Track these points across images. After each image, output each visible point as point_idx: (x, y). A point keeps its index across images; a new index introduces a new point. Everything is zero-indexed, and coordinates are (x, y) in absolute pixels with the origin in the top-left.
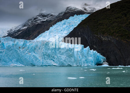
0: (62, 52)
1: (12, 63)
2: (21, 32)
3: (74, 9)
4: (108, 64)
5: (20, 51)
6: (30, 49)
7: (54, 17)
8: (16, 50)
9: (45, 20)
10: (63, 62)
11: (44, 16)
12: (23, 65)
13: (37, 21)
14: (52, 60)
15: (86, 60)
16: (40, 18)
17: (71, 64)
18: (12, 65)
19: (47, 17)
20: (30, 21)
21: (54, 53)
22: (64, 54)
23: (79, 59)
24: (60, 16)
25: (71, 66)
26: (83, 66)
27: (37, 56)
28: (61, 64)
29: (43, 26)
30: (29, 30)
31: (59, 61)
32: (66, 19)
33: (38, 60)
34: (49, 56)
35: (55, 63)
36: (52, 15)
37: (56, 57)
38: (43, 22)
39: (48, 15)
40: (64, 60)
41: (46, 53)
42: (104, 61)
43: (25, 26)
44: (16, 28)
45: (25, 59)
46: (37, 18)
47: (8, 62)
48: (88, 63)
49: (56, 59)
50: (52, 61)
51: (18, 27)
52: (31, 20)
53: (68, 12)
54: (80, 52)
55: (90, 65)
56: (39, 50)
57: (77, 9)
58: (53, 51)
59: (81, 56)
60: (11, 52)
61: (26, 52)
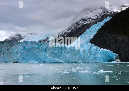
0: (67, 52)
1: (31, 61)
2: (67, 35)
3: (110, 11)
4: (120, 60)
5: (35, 52)
6: (42, 50)
7: (93, 20)
8: (33, 51)
9: (86, 24)
10: (68, 59)
11: (84, 20)
12: (38, 62)
13: (79, 25)
14: (59, 57)
15: (94, 58)
16: (82, 22)
17: (76, 61)
18: (31, 62)
19: (87, 21)
20: (74, 26)
21: (60, 52)
22: (69, 53)
23: (87, 57)
24: (98, 19)
25: (76, 62)
26: (90, 62)
27: (47, 55)
28: (66, 61)
29: (84, 29)
30: (72, 33)
31: (64, 59)
32: (100, 22)
33: (47, 58)
34: (56, 55)
35: (61, 60)
36: (92, 18)
37: (62, 55)
38: (84, 25)
39: (88, 19)
40: (69, 58)
41: (54, 53)
42: (116, 58)
43: (69, 29)
44: (62, 32)
45: (39, 57)
46: (79, 22)
47: (28, 60)
48: (97, 60)
49: (62, 57)
50: (59, 59)
51: (64, 31)
52: (74, 24)
53: (106, 15)
54: (88, 51)
55: (98, 61)
56: (49, 51)
57: (113, 11)
58: (59, 51)
59: (88, 54)
60: (30, 53)
61: (40, 52)
